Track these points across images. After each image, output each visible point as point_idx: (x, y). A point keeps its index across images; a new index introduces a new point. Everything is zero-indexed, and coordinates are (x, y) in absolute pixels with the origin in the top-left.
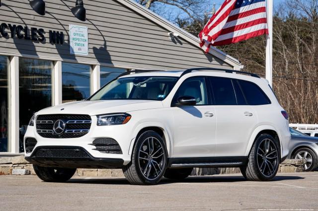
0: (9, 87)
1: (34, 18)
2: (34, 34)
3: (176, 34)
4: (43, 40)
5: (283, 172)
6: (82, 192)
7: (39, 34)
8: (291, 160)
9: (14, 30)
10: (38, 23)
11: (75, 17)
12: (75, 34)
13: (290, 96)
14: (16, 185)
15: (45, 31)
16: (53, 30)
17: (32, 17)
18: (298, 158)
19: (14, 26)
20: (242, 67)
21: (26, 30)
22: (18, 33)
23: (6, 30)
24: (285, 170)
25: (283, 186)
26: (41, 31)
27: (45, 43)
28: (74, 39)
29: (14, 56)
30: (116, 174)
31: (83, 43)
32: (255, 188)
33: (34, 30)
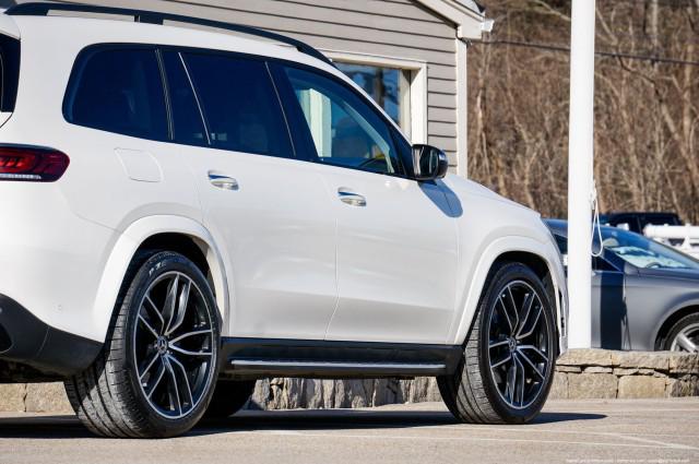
5: (626, 396)
8: (653, 355)
13: (665, 127)
18: (682, 349)
20: (489, 25)
24: (633, 390)
25: (621, 441)
30: (41, 402)
32: (523, 447)
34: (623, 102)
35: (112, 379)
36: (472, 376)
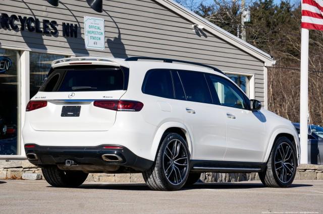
0: (19, 83)
1: (46, 9)
2: (45, 27)
3: (201, 26)
4: (55, 34)
5: (319, 179)
6: (100, 198)
7: (52, 27)
9: (24, 22)
10: (50, 15)
11: (91, 8)
12: (90, 27)
14: (29, 191)
15: (58, 23)
16: (66, 22)
17: (44, 8)
19: (25, 18)
20: (274, 62)
21: (37, 22)
22: (29, 26)
23: (16, 22)
24: (321, 177)
25: (318, 193)
26: (54, 24)
27: (57, 36)
28: (89, 32)
29: (24, 51)
30: (135, 179)
31: (99, 36)
32: (286, 195)
33: (45, 22)
34: (318, 86)
35: (157, 172)
36: (270, 172)
